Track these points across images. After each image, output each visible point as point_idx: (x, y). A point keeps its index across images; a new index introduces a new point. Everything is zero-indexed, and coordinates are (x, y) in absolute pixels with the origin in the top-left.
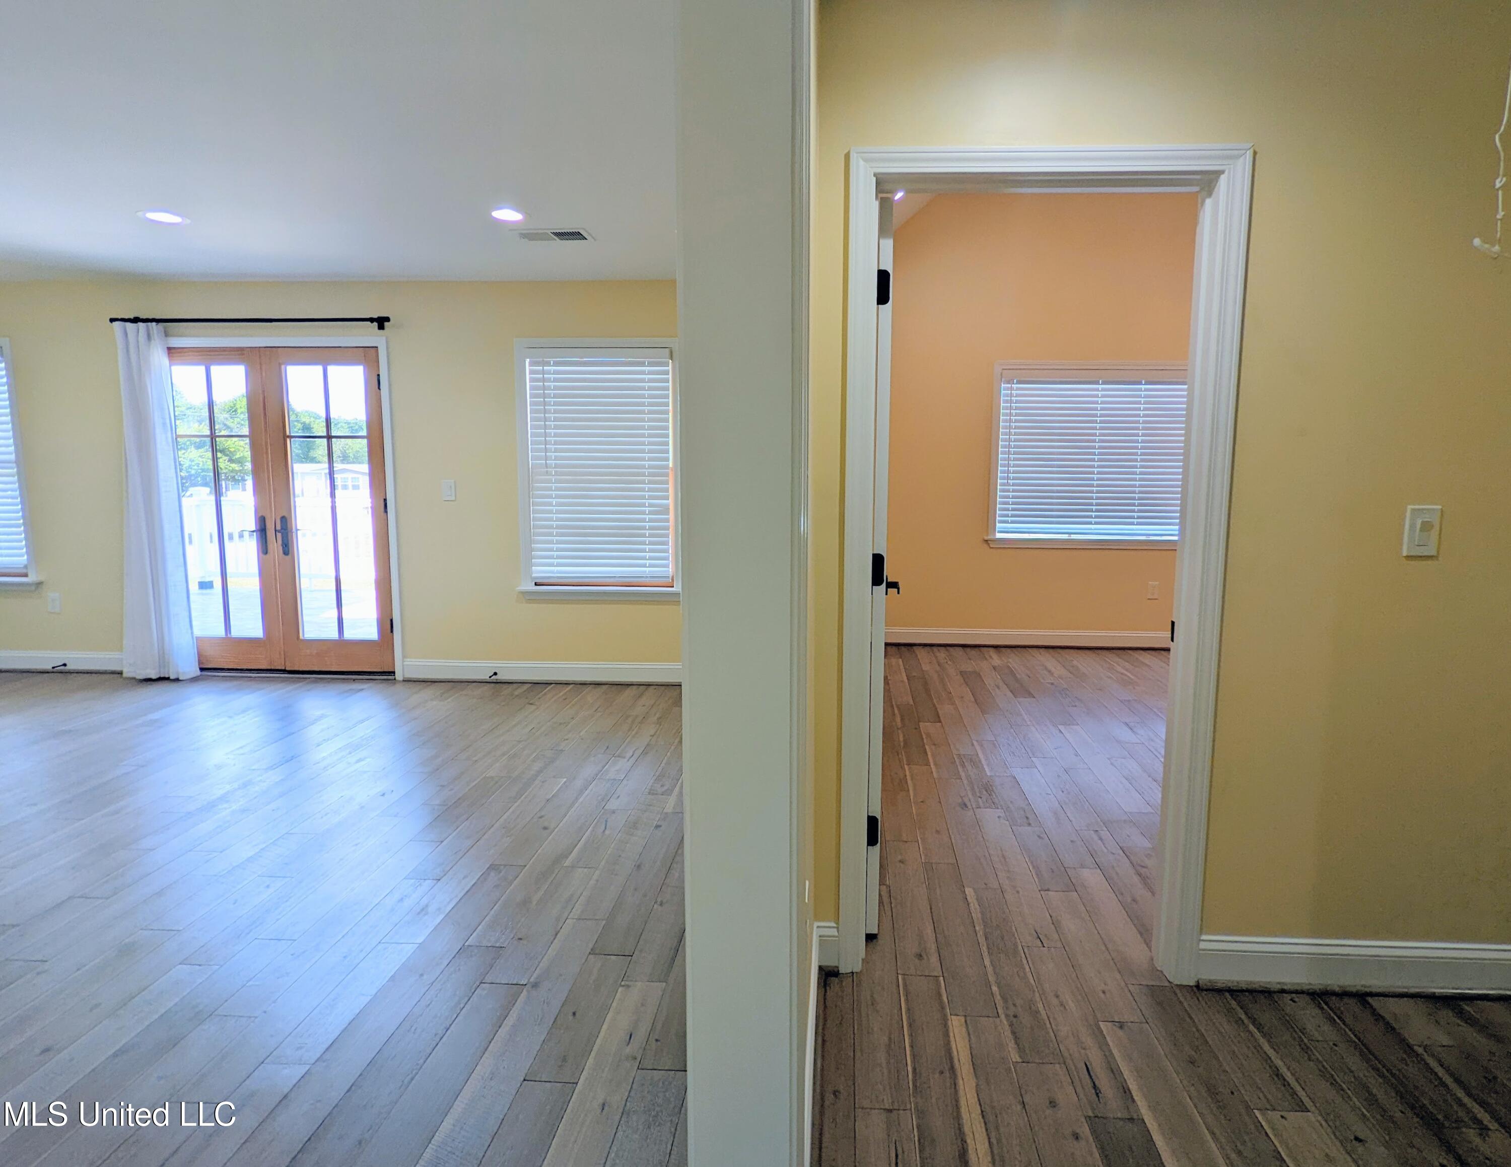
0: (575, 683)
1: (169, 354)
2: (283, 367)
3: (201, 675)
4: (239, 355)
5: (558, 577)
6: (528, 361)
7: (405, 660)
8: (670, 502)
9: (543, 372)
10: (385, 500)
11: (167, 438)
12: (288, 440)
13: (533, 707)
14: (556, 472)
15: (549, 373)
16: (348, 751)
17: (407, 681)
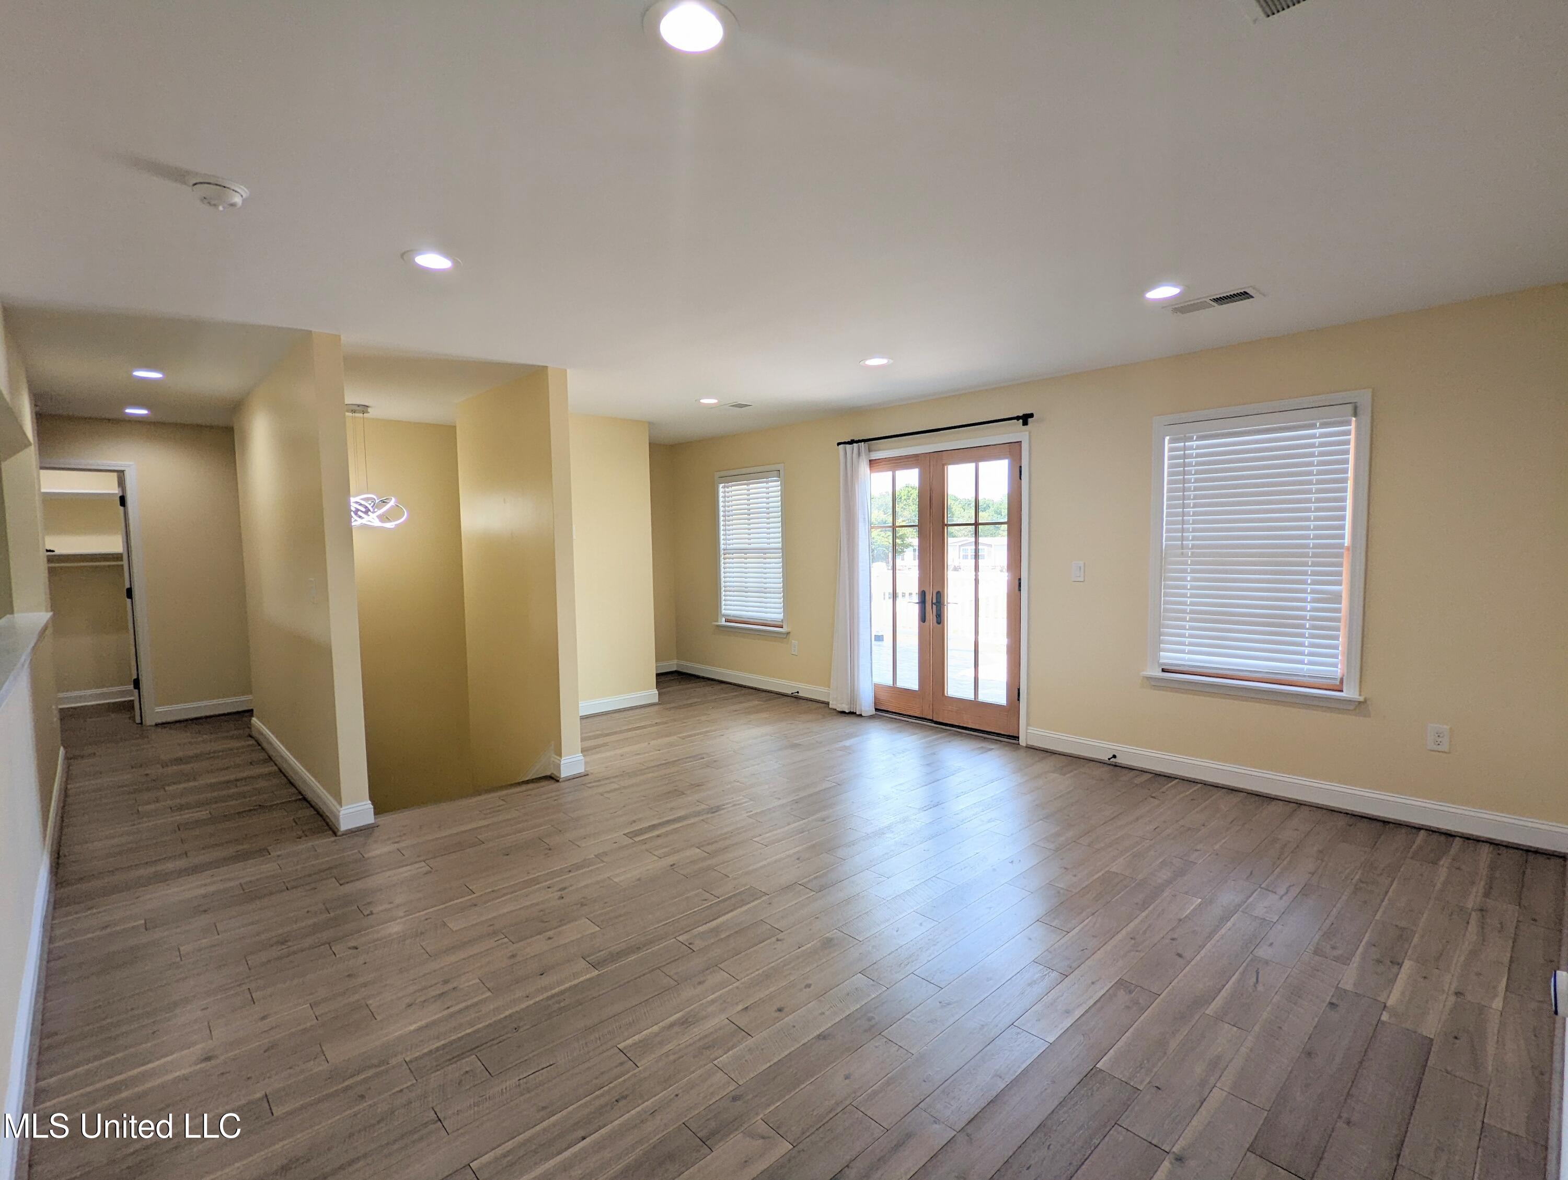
0: (1205, 784)
1: (870, 464)
2: (946, 467)
3: (876, 714)
4: (915, 460)
5: (1189, 666)
6: (1167, 438)
7: (1029, 728)
8: (1344, 589)
9: (1185, 448)
10: (1020, 579)
11: (865, 529)
12: (946, 527)
13: (1156, 802)
14: (1192, 553)
15: (1191, 448)
16: (981, 808)
17: (1030, 748)
